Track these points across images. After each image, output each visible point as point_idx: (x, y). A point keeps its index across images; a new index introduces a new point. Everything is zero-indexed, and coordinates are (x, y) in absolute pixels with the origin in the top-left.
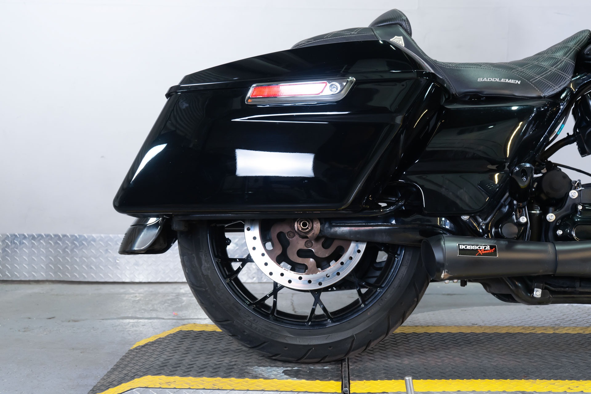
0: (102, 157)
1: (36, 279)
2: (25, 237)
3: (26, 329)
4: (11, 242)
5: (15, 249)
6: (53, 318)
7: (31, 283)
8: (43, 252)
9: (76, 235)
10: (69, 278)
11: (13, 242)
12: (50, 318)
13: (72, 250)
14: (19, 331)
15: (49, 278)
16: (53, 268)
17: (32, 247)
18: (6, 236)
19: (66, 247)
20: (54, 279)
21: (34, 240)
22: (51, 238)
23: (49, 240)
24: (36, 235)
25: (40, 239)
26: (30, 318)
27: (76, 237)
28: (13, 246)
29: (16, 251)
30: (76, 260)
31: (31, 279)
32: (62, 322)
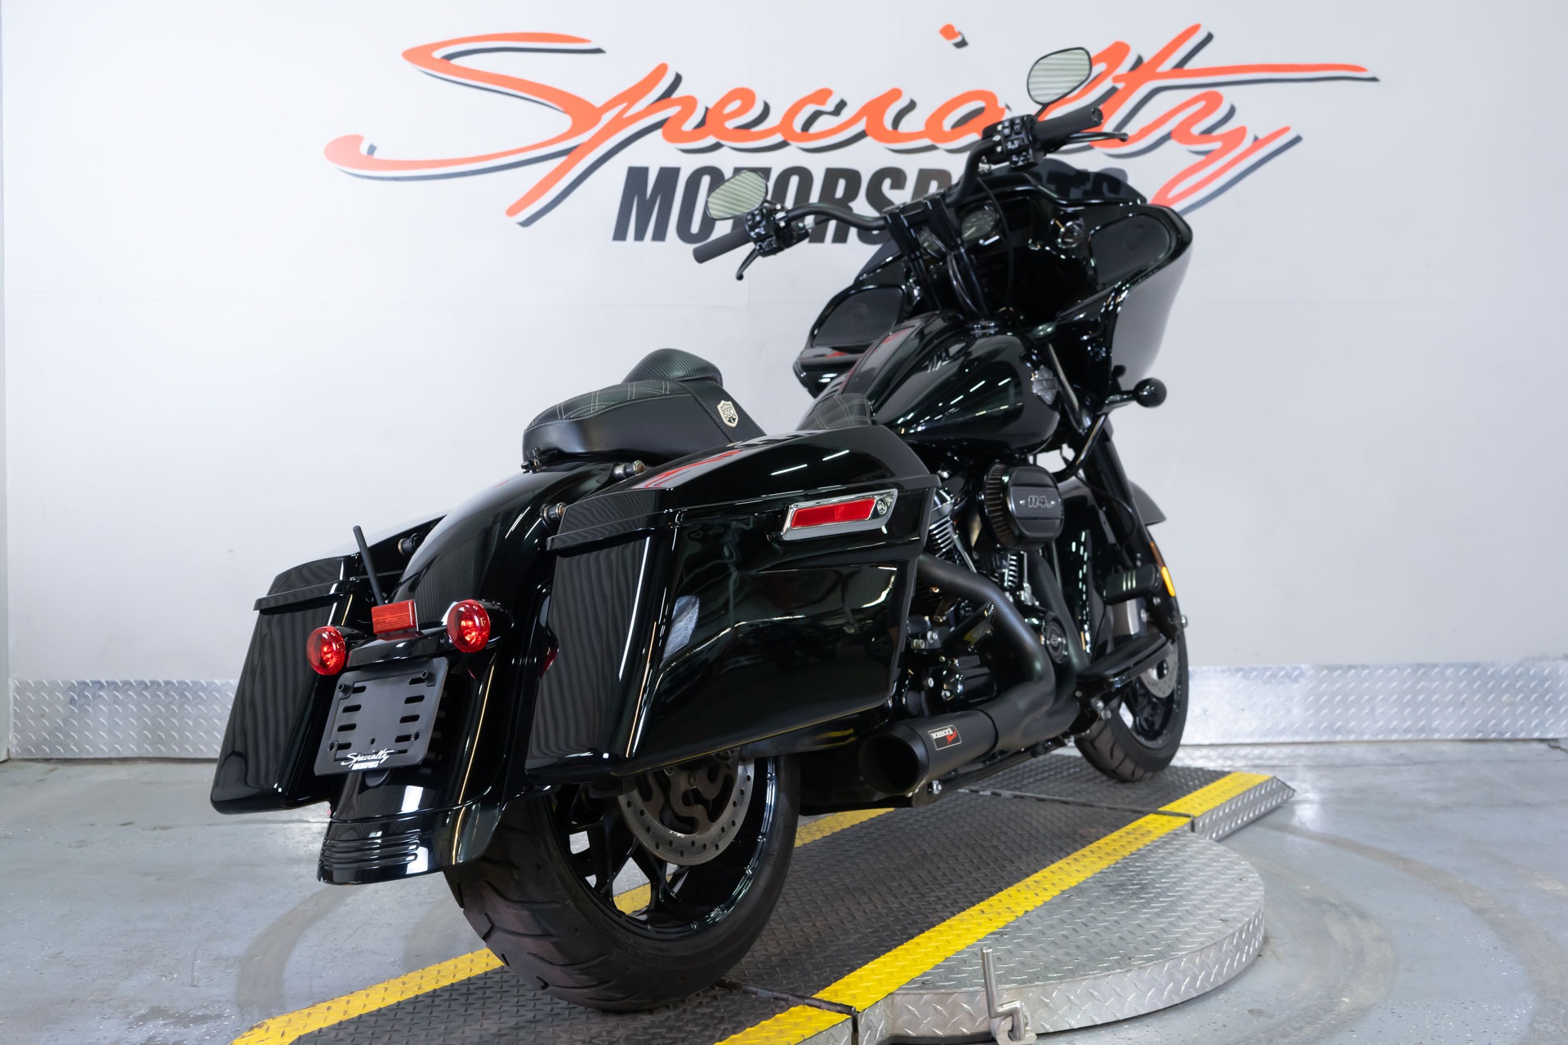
0: (231, 551)
1: (122, 756)
2: (101, 686)
3: (81, 844)
4: (79, 696)
5: (86, 707)
6: (130, 823)
7: (113, 762)
8: (132, 710)
9: (188, 681)
10: (177, 752)
11: (81, 695)
12: (124, 825)
13: (181, 707)
14: (70, 846)
15: (143, 754)
16: (150, 737)
17: (115, 702)
18: (69, 686)
19: (171, 703)
20: (151, 756)
21: (117, 692)
22: (146, 687)
23: (143, 690)
24: (121, 682)
25: (128, 689)
26: (92, 825)
27: (187, 684)
28: (82, 701)
29: (87, 711)
30: (187, 723)
31: (113, 755)
32: (143, 830)
